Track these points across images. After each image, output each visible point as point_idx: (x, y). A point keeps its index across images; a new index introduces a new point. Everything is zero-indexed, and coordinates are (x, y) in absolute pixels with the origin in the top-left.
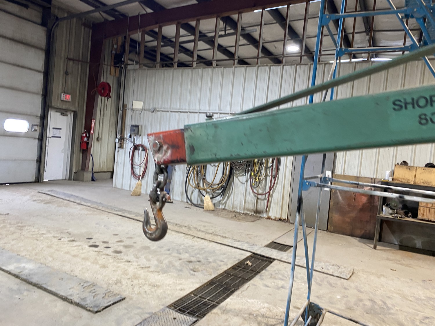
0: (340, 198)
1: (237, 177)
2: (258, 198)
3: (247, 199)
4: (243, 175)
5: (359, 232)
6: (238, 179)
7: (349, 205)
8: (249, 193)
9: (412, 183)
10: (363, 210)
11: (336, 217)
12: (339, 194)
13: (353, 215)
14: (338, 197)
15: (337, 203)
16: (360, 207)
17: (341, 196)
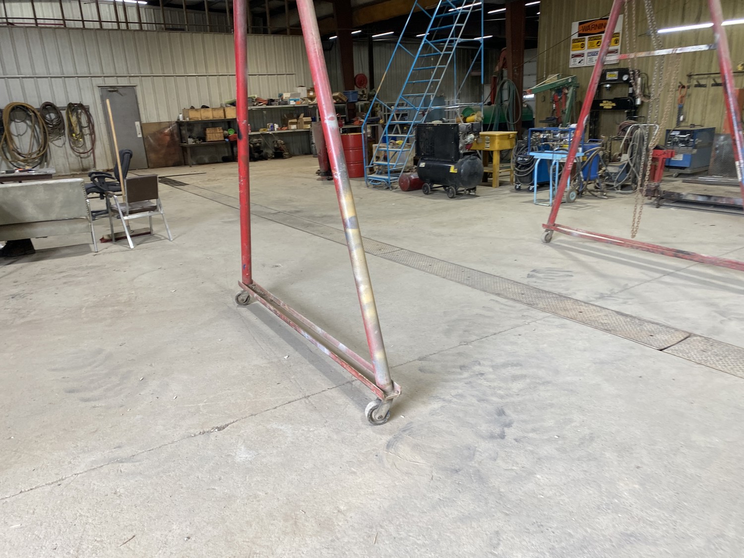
0: (152, 141)
1: (52, 142)
2: (81, 158)
3: (69, 160)
4: (57, 139)
5: (171, 163)
6: (54, 144)
7: (159, 145)
8: (70, 155)
9: (200, 120)
10: (168, 146)
11: (153, 156)
12: (150, 138)
13: (163, 151)
14: (149, 141)
15: (150, 145)
16: (167, 145)
17: (152, 139)
